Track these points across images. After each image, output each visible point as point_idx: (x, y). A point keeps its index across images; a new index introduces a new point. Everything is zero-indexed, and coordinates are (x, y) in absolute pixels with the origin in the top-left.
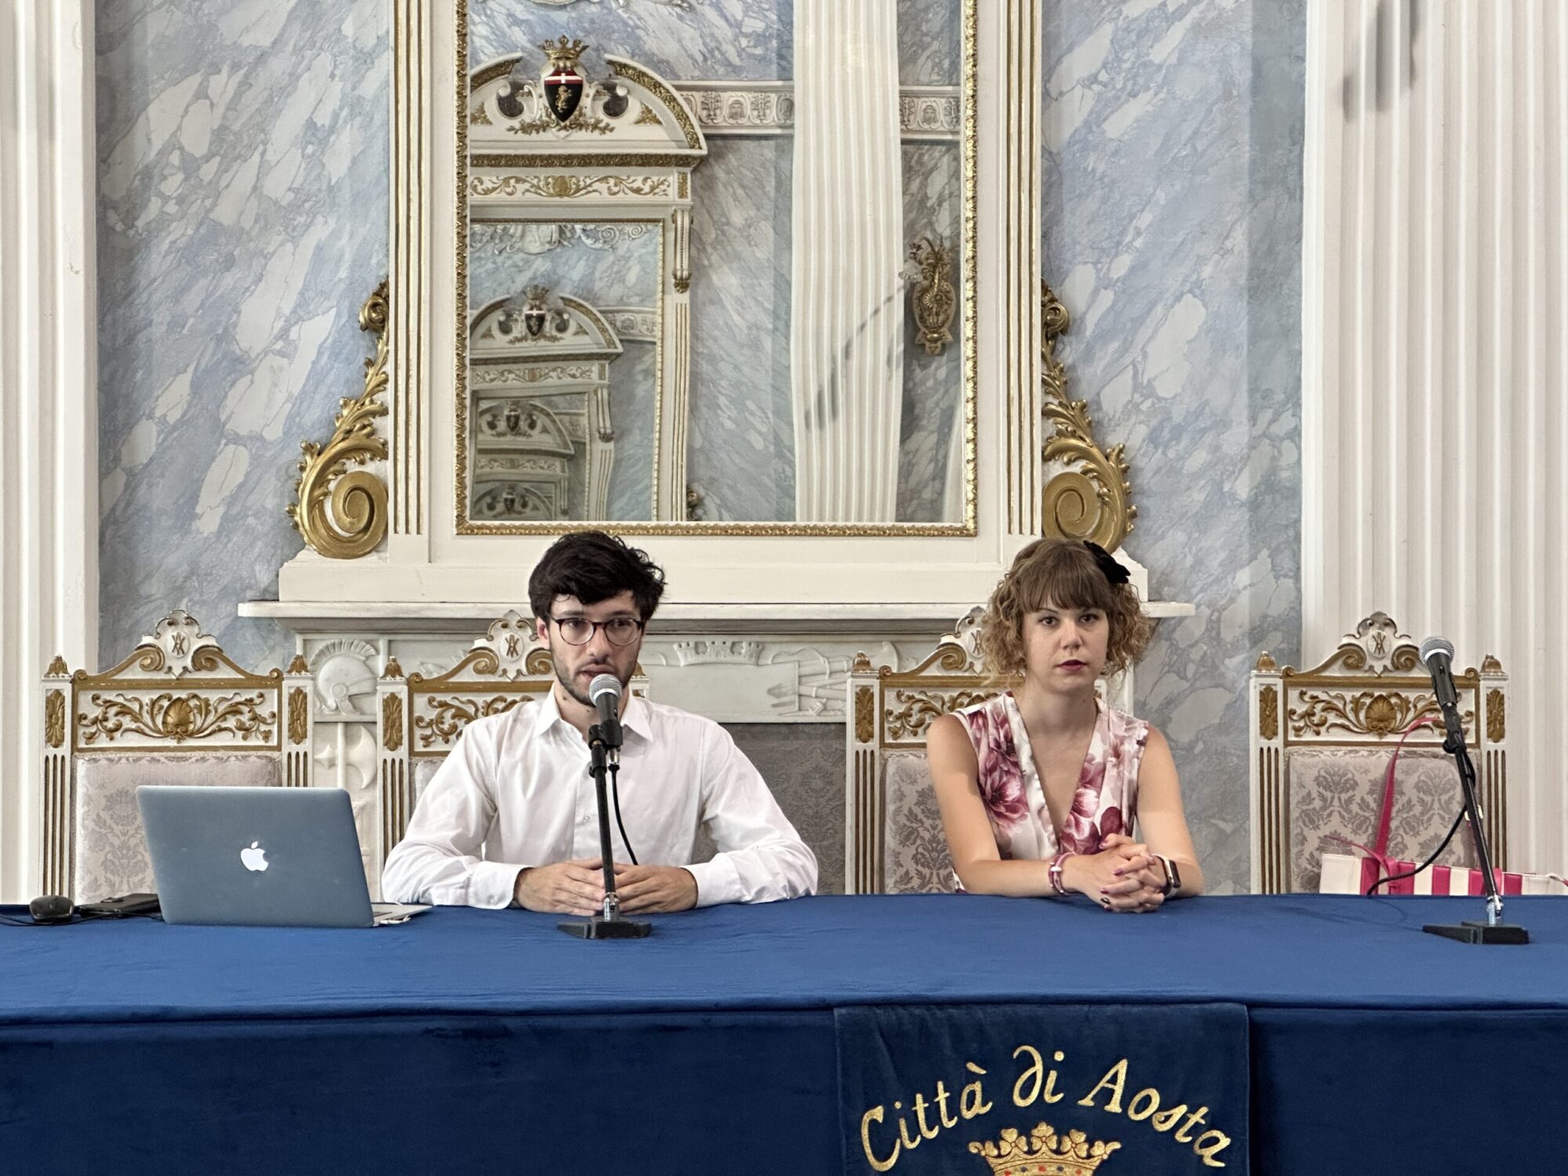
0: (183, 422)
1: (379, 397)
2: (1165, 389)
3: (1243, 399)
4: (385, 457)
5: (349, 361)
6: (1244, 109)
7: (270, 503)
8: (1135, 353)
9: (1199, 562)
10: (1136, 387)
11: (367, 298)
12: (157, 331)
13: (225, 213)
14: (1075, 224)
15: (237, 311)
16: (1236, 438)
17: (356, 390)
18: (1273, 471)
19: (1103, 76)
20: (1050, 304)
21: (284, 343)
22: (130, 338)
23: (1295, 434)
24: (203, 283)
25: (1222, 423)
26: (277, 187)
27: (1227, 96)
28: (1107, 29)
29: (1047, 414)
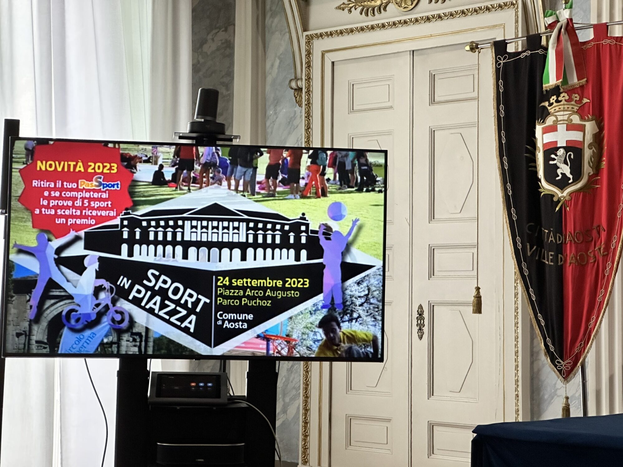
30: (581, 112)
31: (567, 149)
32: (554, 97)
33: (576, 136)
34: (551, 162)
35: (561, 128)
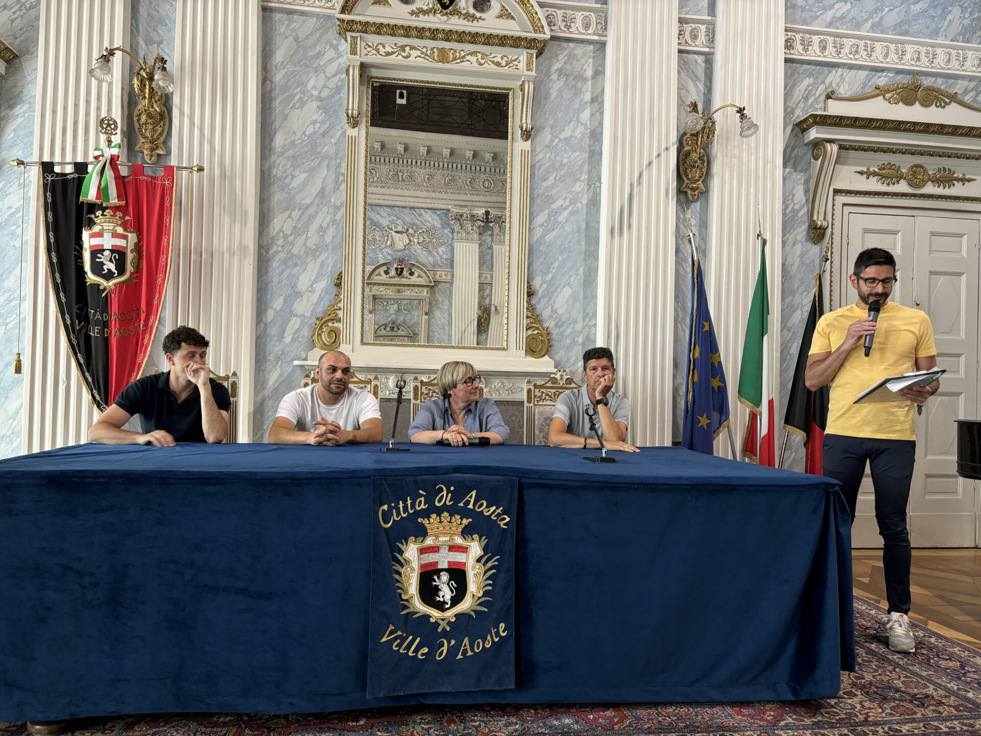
0: (281, 310)
1: (339, 305)
2: (560, 312)
3: (581, 316)
4: (340, 322)
5: (330, 295)
6: (583, 235)
7: (306, 334)
8: (552, 301)
9: (568, 360)
10: (552, 311)
11: (336, 276)
12: (274, 284)
13: (295, 251)
14: (536, 264)
15: (298, 279)
16: (579, 326)
17: (332, 303)
18: (588, 336)
19: (545, 224)
20: (529, 287)
21: (311, 289)
22: (267, 285)
23: (595, 325)
24: (288, 270)
25: (575, 322)
26: (311, 244)
27: (579, 231)
28: (547, 211)
29: (527, 317)
30: (124, 226)
31: (112, 251)
32: (101, 212)
33: (120, 242)
34: (97, 260)
35: (107, 236)
